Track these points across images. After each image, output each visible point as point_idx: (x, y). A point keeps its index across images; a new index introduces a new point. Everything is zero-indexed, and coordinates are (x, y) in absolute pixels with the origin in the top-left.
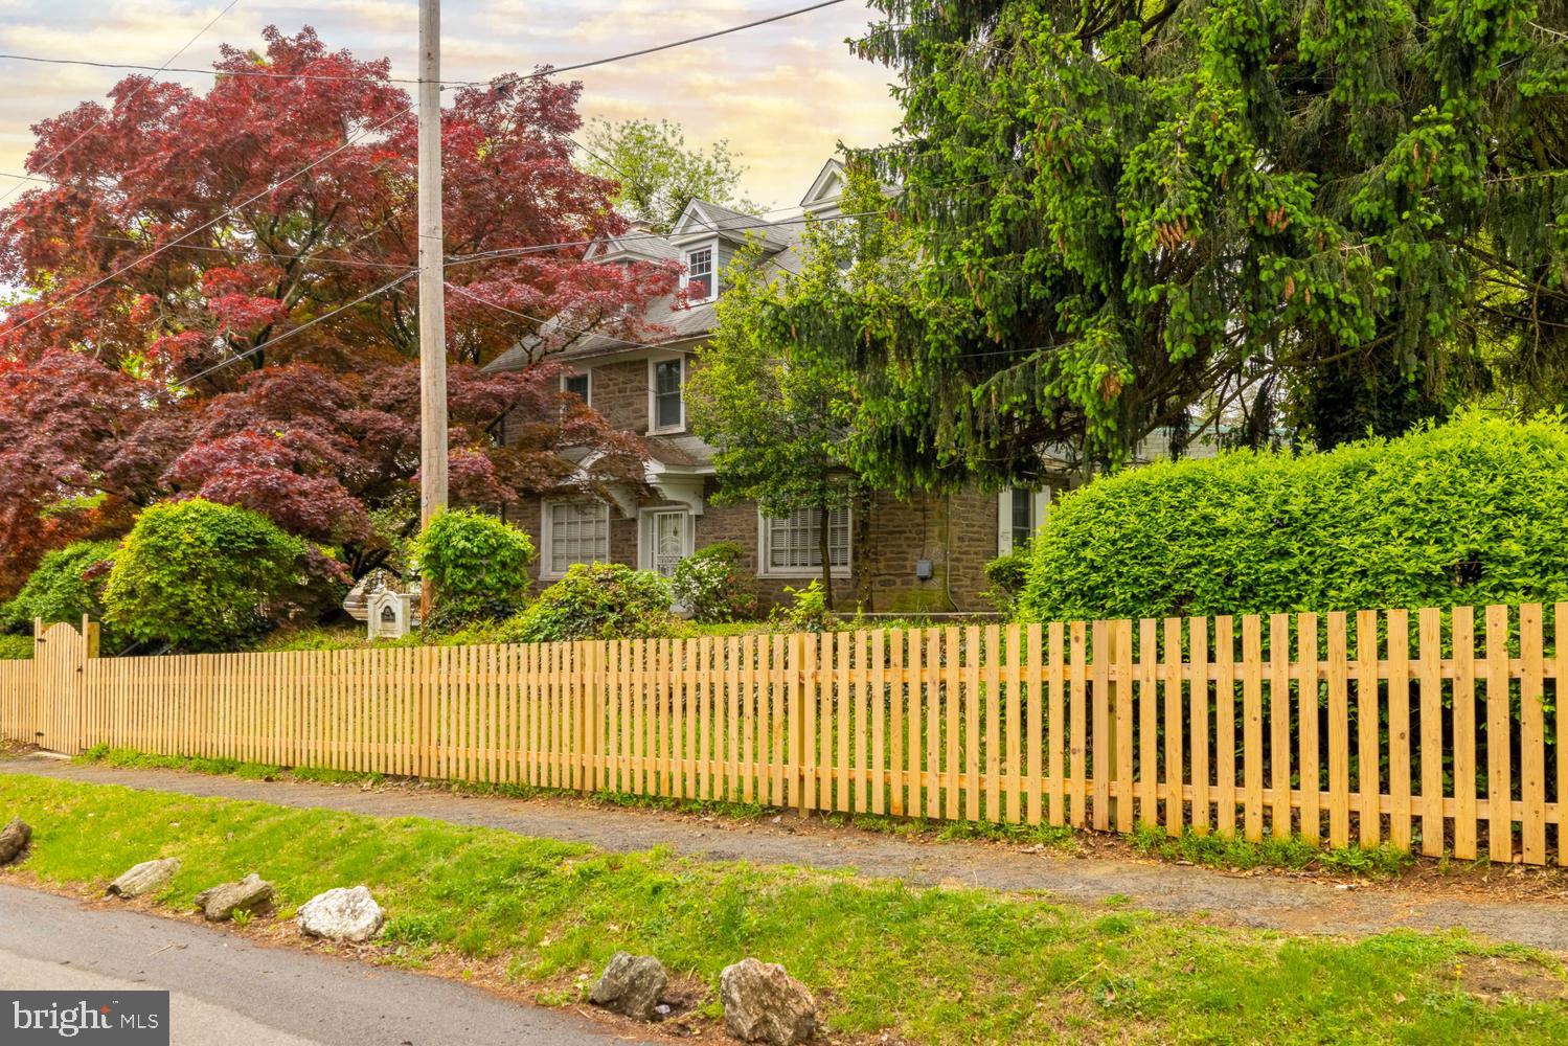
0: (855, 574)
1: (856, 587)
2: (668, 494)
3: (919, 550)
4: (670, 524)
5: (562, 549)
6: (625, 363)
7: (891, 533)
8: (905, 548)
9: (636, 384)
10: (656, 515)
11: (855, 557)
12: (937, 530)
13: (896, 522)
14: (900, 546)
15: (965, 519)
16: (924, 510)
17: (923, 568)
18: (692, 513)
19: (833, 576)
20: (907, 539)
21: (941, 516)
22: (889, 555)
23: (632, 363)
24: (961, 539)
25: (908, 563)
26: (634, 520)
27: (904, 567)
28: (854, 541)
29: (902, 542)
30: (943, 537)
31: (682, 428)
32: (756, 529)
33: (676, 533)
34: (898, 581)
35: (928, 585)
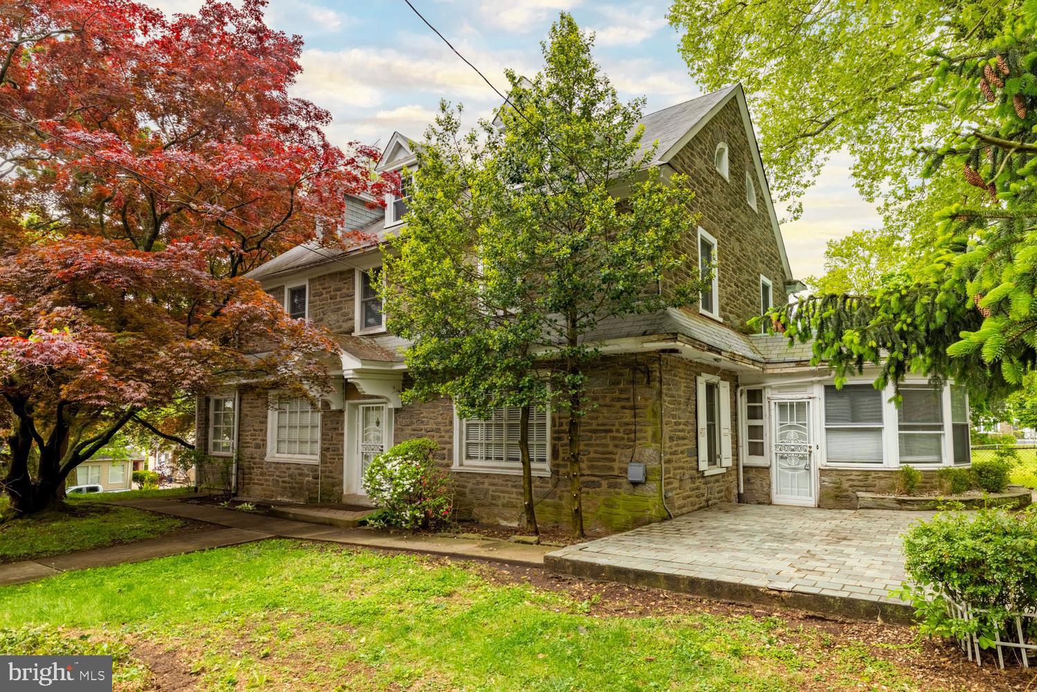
0: (555, 472)
1: (556, 486)
2: (365, 388)
3: (628, 452)
4: (373, 416)
5: (285, 434)
6: (335, 274)
7: (595, 431)
8: (611, 448)
9: (344, 291)
10: (361, 407)
11: (555, 454)
12: (650, 431)
13: (601, 421)
14: (606, 446)
15: (674, 417)
16: (634, 408)
17: (636, 472)
18: (391, 406)
19: (534, 474)
20: (614, 438)
21: (654, 414)
22: (592, 455)
23: (341, 273)
24: (671, 439)
25: (616, 465)
26: (341, 412)
27: (611, 468)
28: (553, 438)
29: (608, 441)
30: (657, 438)
31: (383, 329)
32: (451, 423)
33: (378, 423)
34: (604, 483)
35: (639, 490)
